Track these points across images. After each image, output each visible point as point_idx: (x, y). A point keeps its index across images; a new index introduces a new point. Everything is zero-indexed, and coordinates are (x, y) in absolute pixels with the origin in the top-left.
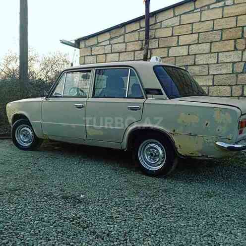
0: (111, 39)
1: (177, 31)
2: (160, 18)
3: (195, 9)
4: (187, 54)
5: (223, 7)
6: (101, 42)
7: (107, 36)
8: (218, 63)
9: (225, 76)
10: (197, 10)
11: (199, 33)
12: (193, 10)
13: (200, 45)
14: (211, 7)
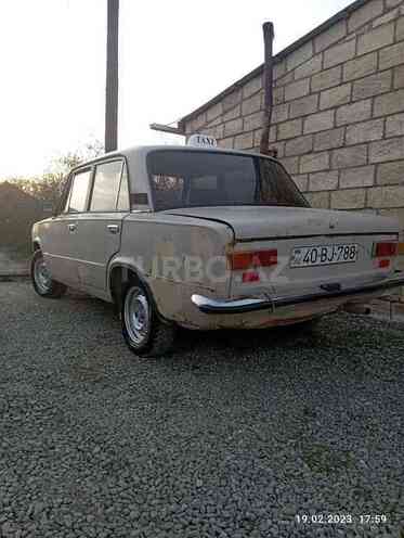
0: (225, 112)
1: (317, 84)
2: (292, 62)
3: (348, 34)
4: (332, 125)
5: (395, 20)
6: (211, 121)
7: (219, 109)
8: (384, 138)
9: (397, 165)
10: (351, 37)
11: (352, 81)
12: (344, 37)
13: (354, 105)
14: (375, 24)
